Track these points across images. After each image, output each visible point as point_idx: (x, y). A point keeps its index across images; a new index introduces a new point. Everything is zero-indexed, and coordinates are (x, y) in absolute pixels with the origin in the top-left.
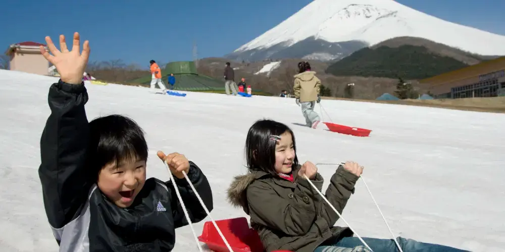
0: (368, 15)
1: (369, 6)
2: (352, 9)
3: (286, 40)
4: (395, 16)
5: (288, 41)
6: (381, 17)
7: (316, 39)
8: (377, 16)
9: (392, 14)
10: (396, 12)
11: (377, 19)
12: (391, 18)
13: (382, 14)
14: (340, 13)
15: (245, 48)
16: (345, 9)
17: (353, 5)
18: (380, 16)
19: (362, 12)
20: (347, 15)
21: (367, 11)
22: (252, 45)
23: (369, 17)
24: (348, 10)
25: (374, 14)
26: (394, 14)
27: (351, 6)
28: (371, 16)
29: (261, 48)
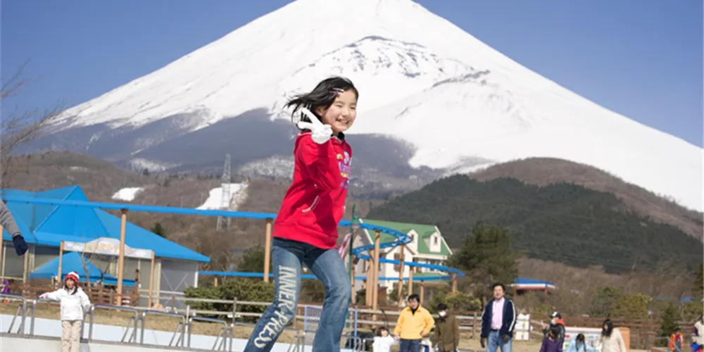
0: (414, 70)
1: (415, 47)
2: (368, 48)
3: (190, 111)
4: (484, 82)
5: (195, 113)
6: (448, 81)
7: (273, 118)
8: (435, 76)
9: (477, 76)
10: (487, 72)
11: (436, 85)
12: (472, 86)
13: (450, 72)
14: (336, 55)
15: (70, 120)
16: (353, 45)
17: (374, 38)
18: (443, 78)
19: (395, 60)
20: (355, 62)
21: (408, 58)
22: (91, 112)
23: (412, 76)
24: (360, 48)
25: (429, 71)
26: (482, 77)
27: (369, 40)
28: (418, 74)
29: (117, 125)
